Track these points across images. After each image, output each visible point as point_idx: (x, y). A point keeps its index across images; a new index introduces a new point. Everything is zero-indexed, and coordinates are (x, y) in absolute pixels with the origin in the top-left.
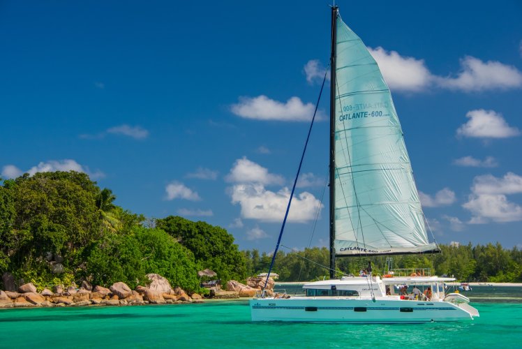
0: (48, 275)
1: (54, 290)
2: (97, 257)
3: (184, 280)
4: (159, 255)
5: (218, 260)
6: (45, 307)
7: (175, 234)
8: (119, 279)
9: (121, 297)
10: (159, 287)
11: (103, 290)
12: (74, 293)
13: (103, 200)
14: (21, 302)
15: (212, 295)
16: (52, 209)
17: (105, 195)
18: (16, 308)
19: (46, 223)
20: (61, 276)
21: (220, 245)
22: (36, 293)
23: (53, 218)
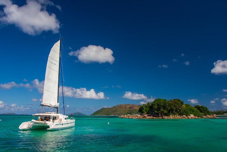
0: (174, 114)
1: (175, 116)
2: (181, 112)
3: (198, 115)
4: (193, 111)
5: (205, 112)
6: (172, 119)
7: (196, 108)
8: (185, 115)
9: (184, 117)
10: (192, 116)
11: (182, 116)
12: (177, 117)
13: (182, 103)
14: (169, 118)
15: (202, 117)
16: (173, 104)
17: (182, 102)
18: (168, 119)
19: (172, 106)
20: (176, 114)
21: (205, 110)
22: (171, 117)
23: (173, 106)
